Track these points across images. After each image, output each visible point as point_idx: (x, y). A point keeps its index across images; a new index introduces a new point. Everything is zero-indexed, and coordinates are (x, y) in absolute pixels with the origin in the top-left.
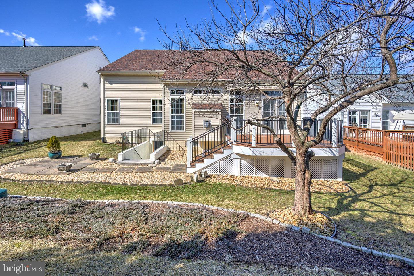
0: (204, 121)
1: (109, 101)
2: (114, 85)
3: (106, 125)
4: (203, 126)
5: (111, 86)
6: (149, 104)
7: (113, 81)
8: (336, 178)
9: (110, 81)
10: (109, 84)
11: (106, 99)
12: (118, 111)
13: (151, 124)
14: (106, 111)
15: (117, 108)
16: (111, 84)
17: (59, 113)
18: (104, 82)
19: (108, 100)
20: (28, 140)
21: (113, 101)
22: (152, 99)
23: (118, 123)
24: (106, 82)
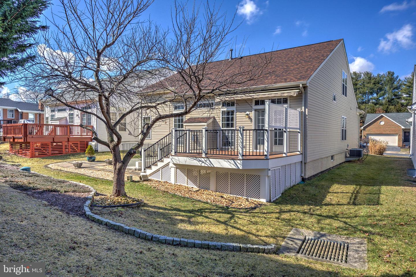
8: (259, 198)
17: (124, 131)
20: (97, 151)
23: (149, 138)
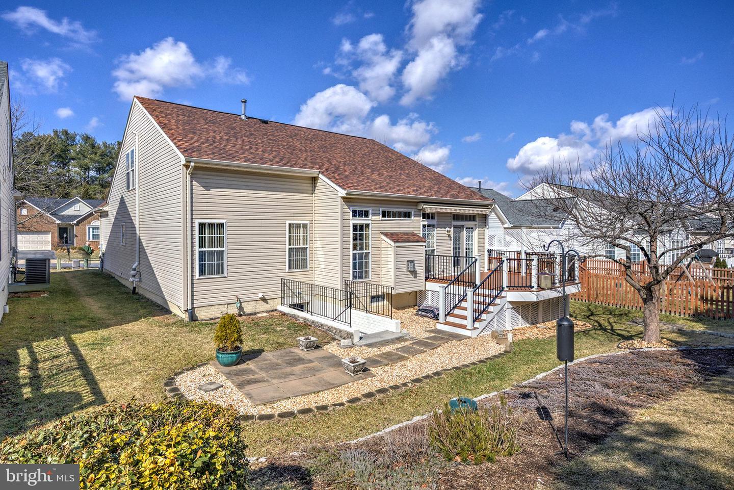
0: (408, 261)
1: (202, 226)
2: (213, 191)
3: (195, 281)
4: (406, 270)
5: (206, 192)
6: (283, 232)
7: (212, 181)
9: (204, 180)
10: (201, 188)
11: (197, 222)
12: (223, 247)
13: (287, 270)
14: (197, 249)
15: (221, 242)
16: (207, 188)
18: (191, 182)
19: (200, 224)
21: (211, 225)
22: (288, 222)
23: (222, 273)
24: (194, 183)
